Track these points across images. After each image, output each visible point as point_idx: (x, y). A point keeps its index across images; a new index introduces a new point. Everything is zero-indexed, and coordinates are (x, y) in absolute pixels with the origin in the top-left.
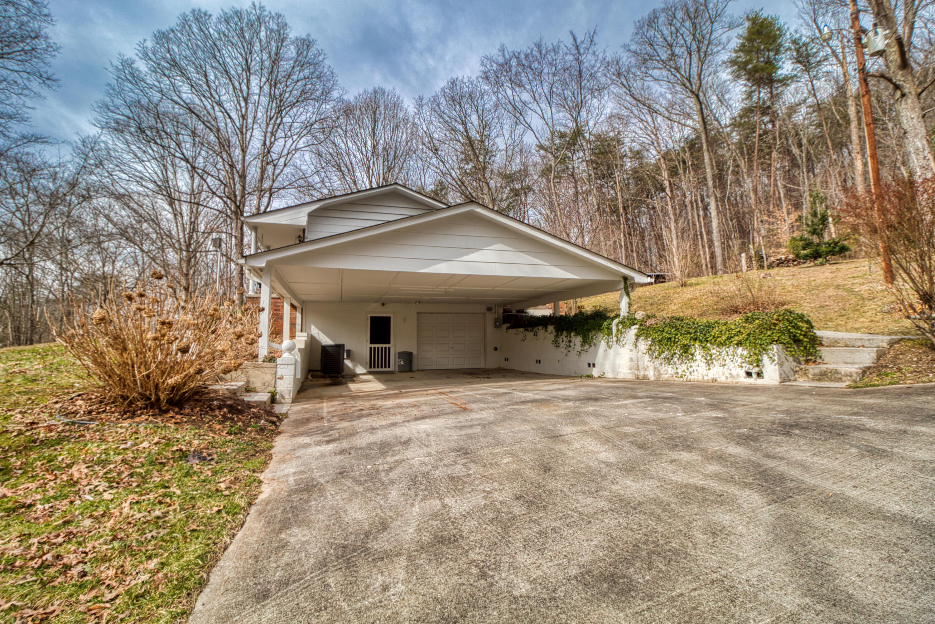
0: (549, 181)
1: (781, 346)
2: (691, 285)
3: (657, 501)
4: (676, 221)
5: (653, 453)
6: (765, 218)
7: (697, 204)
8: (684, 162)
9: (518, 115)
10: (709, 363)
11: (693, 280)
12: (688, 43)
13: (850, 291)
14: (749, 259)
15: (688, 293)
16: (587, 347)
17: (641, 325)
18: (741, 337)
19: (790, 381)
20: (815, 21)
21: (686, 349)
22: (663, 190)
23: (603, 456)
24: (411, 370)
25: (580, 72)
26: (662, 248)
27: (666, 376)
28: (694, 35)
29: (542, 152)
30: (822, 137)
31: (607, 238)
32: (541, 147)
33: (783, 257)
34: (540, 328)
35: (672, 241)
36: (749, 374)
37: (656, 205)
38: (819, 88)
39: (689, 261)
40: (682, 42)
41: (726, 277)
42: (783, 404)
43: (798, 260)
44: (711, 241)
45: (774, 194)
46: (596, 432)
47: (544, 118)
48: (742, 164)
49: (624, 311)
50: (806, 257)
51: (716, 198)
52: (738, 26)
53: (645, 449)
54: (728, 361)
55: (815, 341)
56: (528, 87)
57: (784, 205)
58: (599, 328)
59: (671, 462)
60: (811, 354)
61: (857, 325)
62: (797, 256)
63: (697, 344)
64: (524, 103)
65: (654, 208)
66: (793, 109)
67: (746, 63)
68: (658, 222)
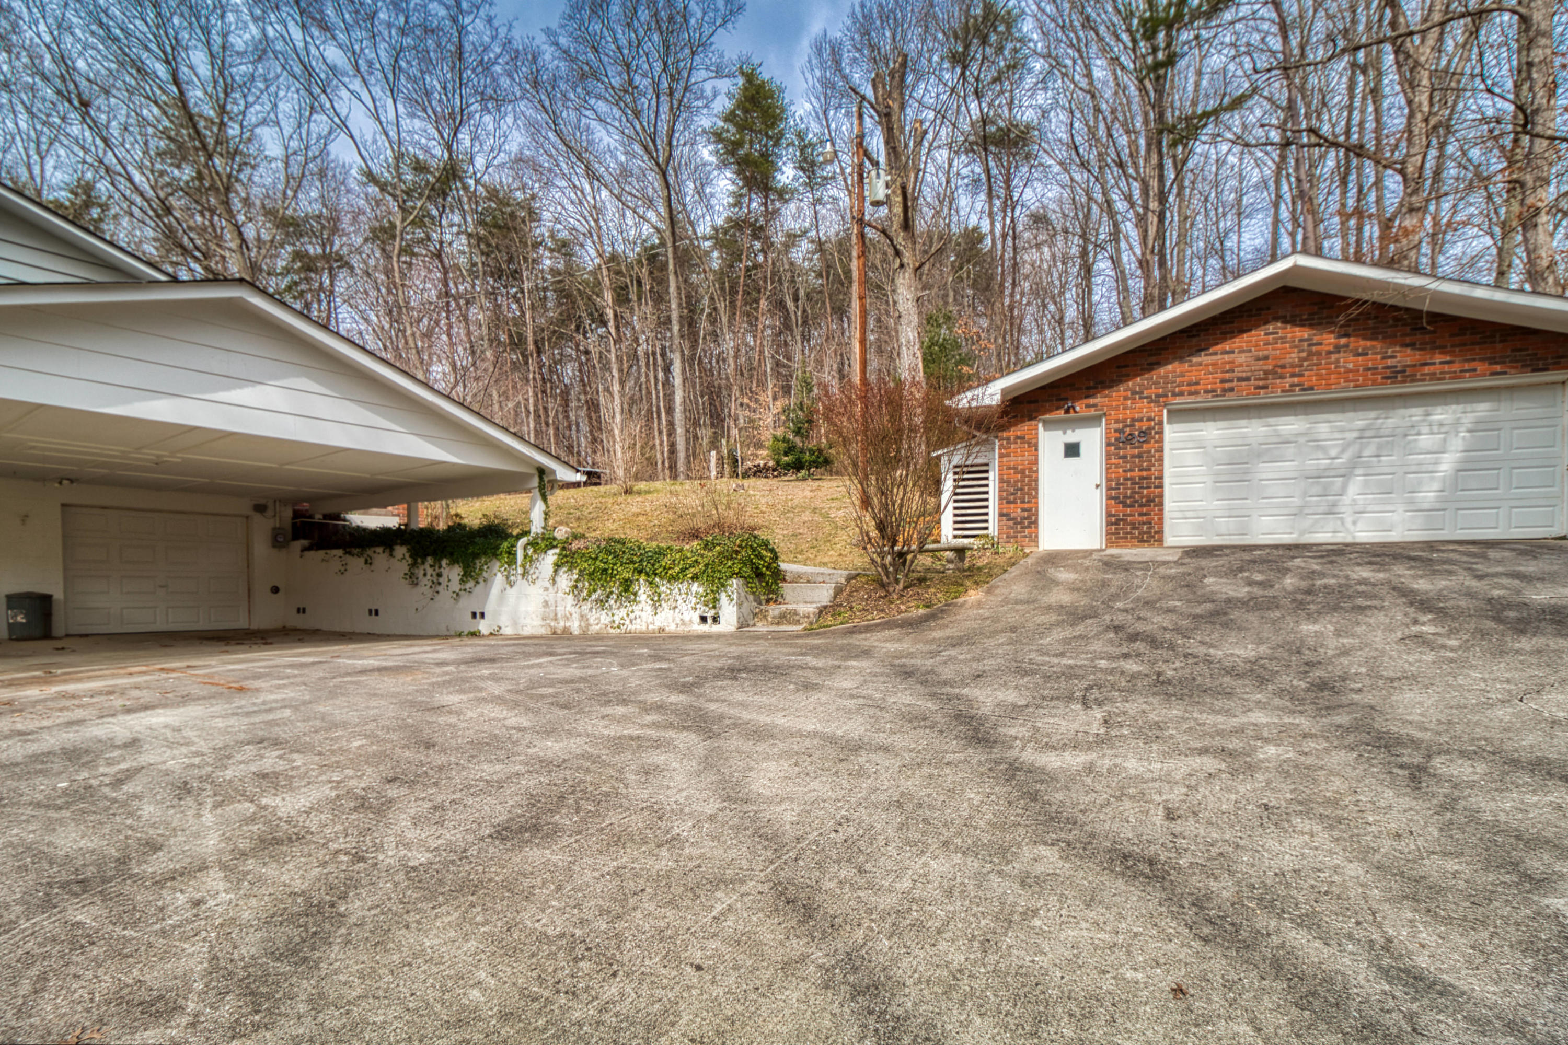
0: (388, 257)
1: (741, 581)
2: (639, 493)
3: (586, 756)
4: (622, 383)
5: (582, 711)
6: (746, 401)
7: (655, 359)
8: (639, 283)
9: (317, 91)
10: (656, 604)
11: (642, 485)
12: (656, 74)
13: (826, 516)
14: (720, 459)
15: (634, 504)
16: (471, 584)
17: (564, 549)
18: (696, 570)
19: (748, 626)
20: (825, 113)
21: (627, 585)
22: (604, 324)
23: (512, 722)
24: (47, 635)
25: (460, 47)
26: (597, 426)
27: (597, 627)
28: (665, 64)
29: (373, 190)
30: (821, 292)
31: (505, 395)
32: (371, 177)
33: (762, 463)
34: (380, 550)
35: (613, 417)
36: (703, 619)
37: (591, 348)
38: (824, 218)
39: (638, 453)
40: (646, 66)
41: (688, 485)
42: (735, 650)
43: (777, 470)
44: (671, 424)
45: (760, 366)
46: (499, 697)
47: (378, 119)
48: (721, 306)
49: (537, 527)
50: (787, 467)
51: (683, 355)
52: (728, 76)
53: (569, 709)
54: (680, 601)
55: (779, 576)
56: (342, 37)
57: (770, 386)
58: (493, 552)
59: (603, 718)
60: (772, 592)
61: (826, 560)
62: (778, 463)
63: (642, 578)
64: (333, 68)
65: (587, 352)
66: (792, 238)
67: (738, 144)
68: (592, 379)
